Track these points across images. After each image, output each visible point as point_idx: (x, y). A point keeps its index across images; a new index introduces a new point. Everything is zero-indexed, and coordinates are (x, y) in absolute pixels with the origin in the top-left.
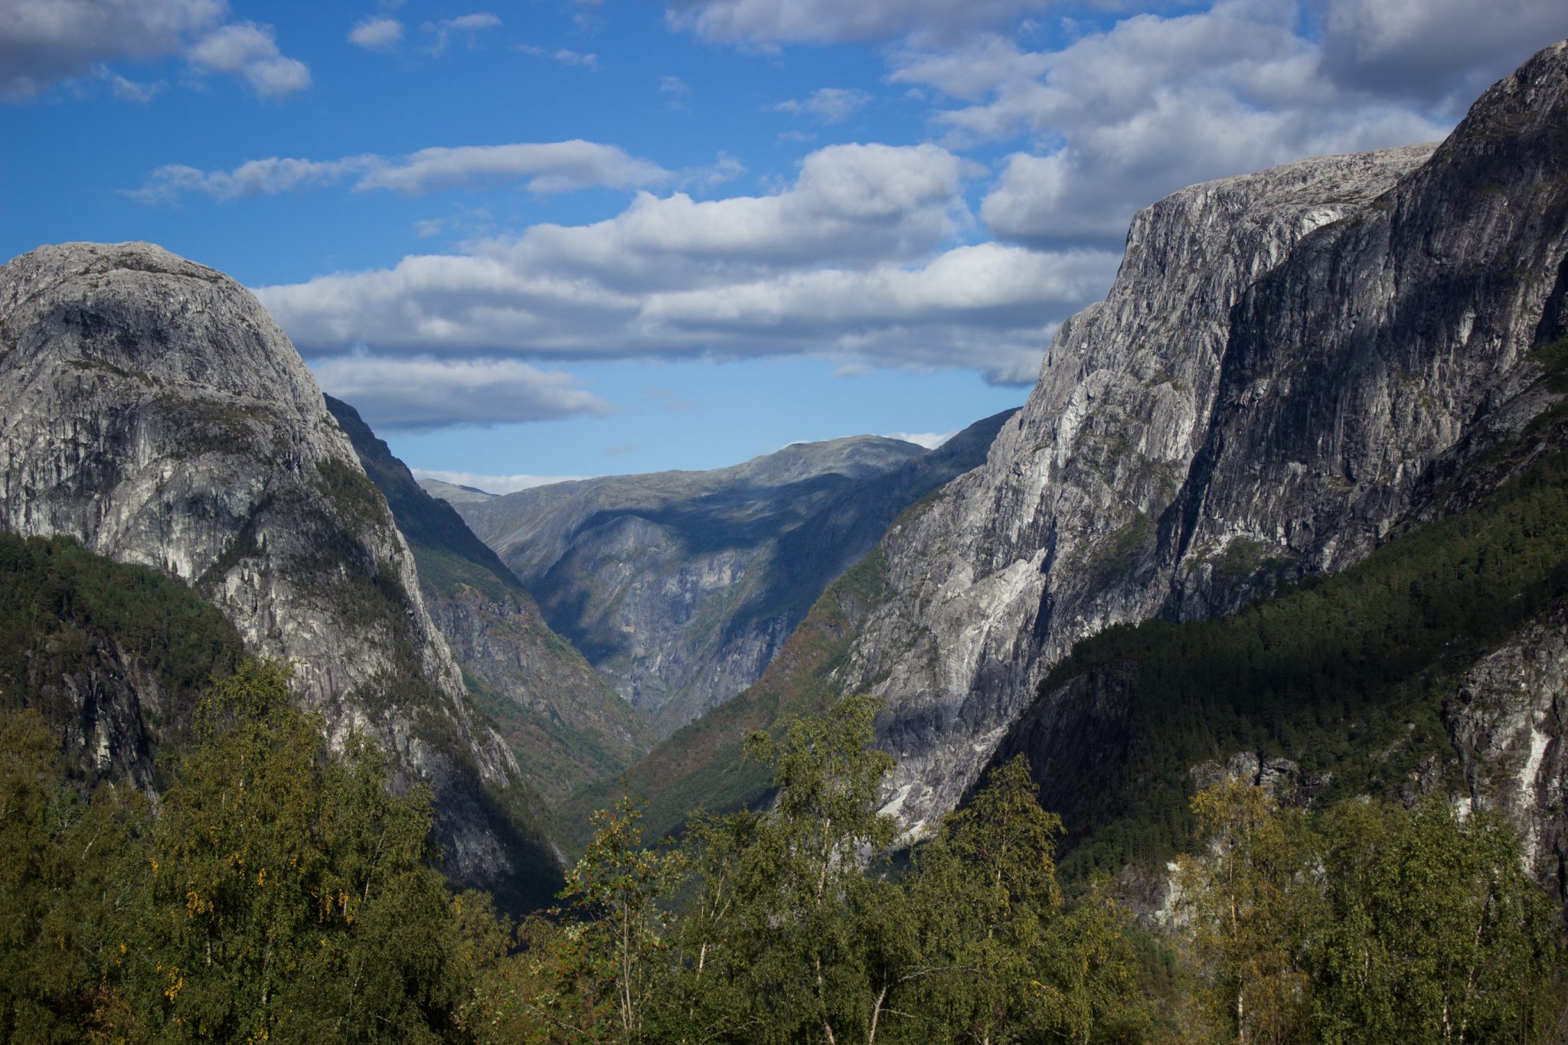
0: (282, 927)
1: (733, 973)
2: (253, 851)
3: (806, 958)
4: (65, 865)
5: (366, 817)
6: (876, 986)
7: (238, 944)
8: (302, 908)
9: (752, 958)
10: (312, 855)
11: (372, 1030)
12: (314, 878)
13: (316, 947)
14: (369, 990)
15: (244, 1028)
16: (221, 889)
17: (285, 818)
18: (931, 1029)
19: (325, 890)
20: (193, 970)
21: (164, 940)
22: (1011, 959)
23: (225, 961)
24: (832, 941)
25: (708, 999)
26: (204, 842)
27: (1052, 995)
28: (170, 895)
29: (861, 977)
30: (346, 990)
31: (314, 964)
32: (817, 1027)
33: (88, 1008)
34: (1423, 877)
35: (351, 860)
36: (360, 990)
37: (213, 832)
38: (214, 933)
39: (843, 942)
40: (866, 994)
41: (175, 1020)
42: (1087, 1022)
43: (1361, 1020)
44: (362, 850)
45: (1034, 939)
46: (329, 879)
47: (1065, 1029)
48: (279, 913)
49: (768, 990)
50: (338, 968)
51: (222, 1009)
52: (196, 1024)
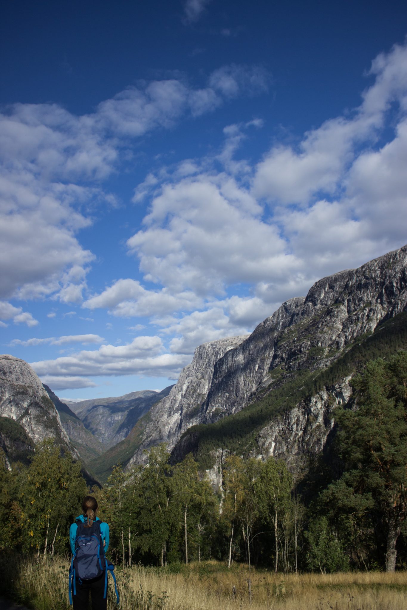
0: (54, 490)
1: (140, 496)
2: (49, 474)
3: (156, 492)
4: (7, 478)
5: (69, 467)
6: (168, 496)
7: (46, 493)
8: (57, 485)
9: (144, 492)
10: (60, 475)
11: (72, 509)
12: (60, 480)
13: (60, 493)
14: (71, 501)
15: (46, 509)
16: (42, 482)
17: (54, 468)
18: (178, 505)
19: (62, 482)
20: (37, 498)
21: (31, 492)
22: (190, 490)
23: (43, 496)
24: (160, 489)
25: (136, 500)
26: (39, 473)
27: (198, 497)
28: (32, 483)
29: (165, 495)
30: (66, 501)
31: (60, 496)
32: (157, 505)
33: (11, 506)
34: (270, 471)
35: (66, 476)
36: (69, 501)
37: (40, 471)
38: (41, 490)
39: (162, 489)
40: (166, 498)
41: (33, 508)
42: (205, 501)
43: (260, 498)
44: (68, 474)
45: (194, 486)
46: (63, 480)
47: (201, 503)
48: (53, 487)
49: (148, 498)
50: (64, 497)
51: (43, 505)
52: (37, 508)
